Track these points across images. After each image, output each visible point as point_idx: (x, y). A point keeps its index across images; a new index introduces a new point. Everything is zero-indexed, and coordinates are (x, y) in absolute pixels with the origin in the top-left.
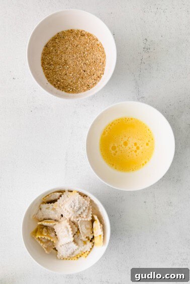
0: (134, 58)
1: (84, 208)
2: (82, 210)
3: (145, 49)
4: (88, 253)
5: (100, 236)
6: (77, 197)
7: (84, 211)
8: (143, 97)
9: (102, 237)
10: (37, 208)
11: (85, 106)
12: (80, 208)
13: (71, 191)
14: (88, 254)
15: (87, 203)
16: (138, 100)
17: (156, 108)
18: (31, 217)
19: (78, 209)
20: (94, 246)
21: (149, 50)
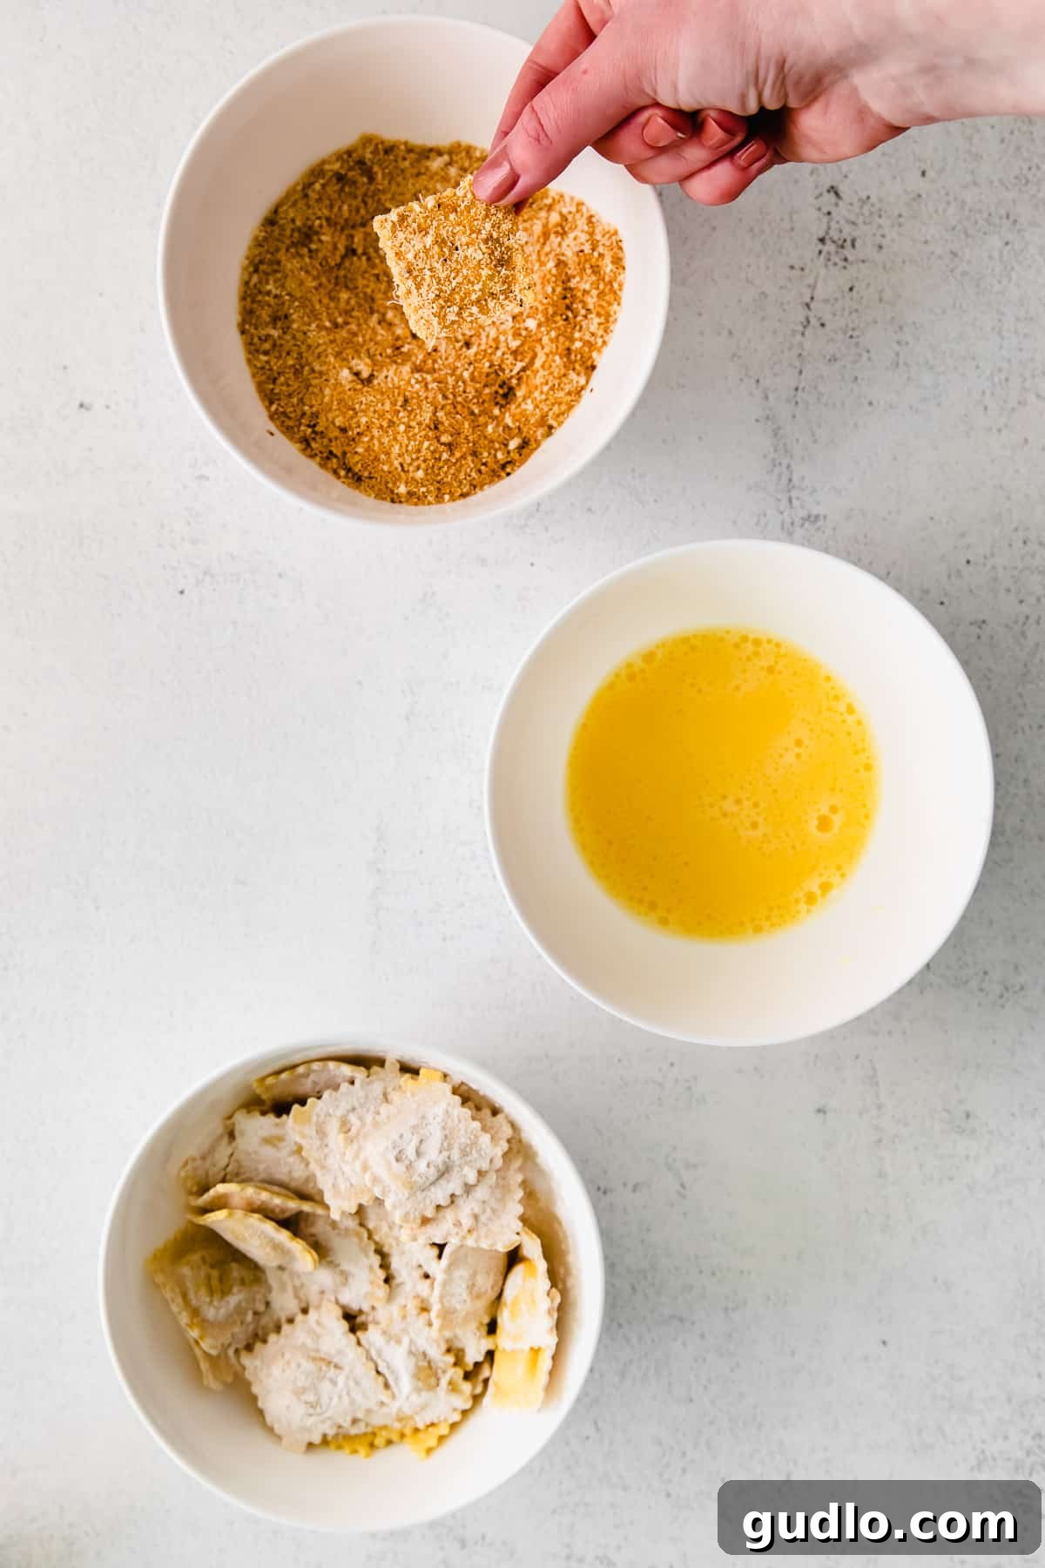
0: (764, 295)
1: (472, 1177)
2: (453, 1185)
3: (830, 247)
4: (444, 1430)
5: (536, 1351)
6: (439, 1110)
7: (468, 1189)
8: (813, 519)
9: (546, 1363)
10: (216, 1127)
11: (483, 562)
12: (444, 1172)
13: (414, 1072)
14: (441, 1439)
15: (491, 1150)
16: (788, 533)
17: (886, 577)
18: (174, 1168)
19: (433, 1173)
20: (486, 1400)
21: (848, 252)
